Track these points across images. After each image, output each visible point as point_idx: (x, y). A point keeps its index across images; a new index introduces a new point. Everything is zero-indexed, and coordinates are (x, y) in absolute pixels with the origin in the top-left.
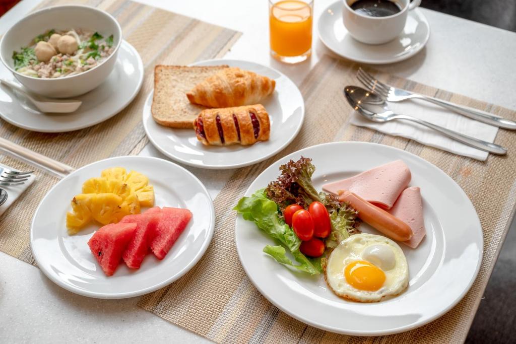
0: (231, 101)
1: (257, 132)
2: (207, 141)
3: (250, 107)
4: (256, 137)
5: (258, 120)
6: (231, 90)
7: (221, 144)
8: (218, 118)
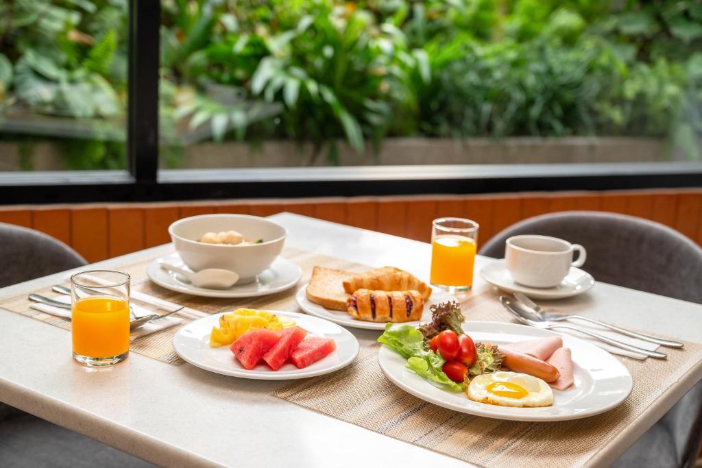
0: (387, 287)
1: (409, 311)
2: (358, 313)
3: (405, 292)
4: (408, 316)
5: (412, 300)
6: (388, 278)
7: (372, 319)
8: (372, 298)
